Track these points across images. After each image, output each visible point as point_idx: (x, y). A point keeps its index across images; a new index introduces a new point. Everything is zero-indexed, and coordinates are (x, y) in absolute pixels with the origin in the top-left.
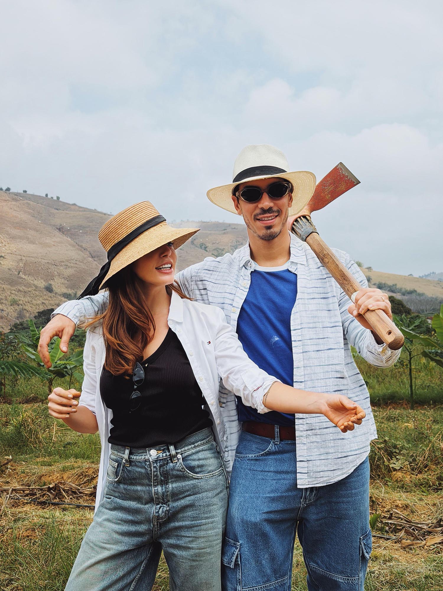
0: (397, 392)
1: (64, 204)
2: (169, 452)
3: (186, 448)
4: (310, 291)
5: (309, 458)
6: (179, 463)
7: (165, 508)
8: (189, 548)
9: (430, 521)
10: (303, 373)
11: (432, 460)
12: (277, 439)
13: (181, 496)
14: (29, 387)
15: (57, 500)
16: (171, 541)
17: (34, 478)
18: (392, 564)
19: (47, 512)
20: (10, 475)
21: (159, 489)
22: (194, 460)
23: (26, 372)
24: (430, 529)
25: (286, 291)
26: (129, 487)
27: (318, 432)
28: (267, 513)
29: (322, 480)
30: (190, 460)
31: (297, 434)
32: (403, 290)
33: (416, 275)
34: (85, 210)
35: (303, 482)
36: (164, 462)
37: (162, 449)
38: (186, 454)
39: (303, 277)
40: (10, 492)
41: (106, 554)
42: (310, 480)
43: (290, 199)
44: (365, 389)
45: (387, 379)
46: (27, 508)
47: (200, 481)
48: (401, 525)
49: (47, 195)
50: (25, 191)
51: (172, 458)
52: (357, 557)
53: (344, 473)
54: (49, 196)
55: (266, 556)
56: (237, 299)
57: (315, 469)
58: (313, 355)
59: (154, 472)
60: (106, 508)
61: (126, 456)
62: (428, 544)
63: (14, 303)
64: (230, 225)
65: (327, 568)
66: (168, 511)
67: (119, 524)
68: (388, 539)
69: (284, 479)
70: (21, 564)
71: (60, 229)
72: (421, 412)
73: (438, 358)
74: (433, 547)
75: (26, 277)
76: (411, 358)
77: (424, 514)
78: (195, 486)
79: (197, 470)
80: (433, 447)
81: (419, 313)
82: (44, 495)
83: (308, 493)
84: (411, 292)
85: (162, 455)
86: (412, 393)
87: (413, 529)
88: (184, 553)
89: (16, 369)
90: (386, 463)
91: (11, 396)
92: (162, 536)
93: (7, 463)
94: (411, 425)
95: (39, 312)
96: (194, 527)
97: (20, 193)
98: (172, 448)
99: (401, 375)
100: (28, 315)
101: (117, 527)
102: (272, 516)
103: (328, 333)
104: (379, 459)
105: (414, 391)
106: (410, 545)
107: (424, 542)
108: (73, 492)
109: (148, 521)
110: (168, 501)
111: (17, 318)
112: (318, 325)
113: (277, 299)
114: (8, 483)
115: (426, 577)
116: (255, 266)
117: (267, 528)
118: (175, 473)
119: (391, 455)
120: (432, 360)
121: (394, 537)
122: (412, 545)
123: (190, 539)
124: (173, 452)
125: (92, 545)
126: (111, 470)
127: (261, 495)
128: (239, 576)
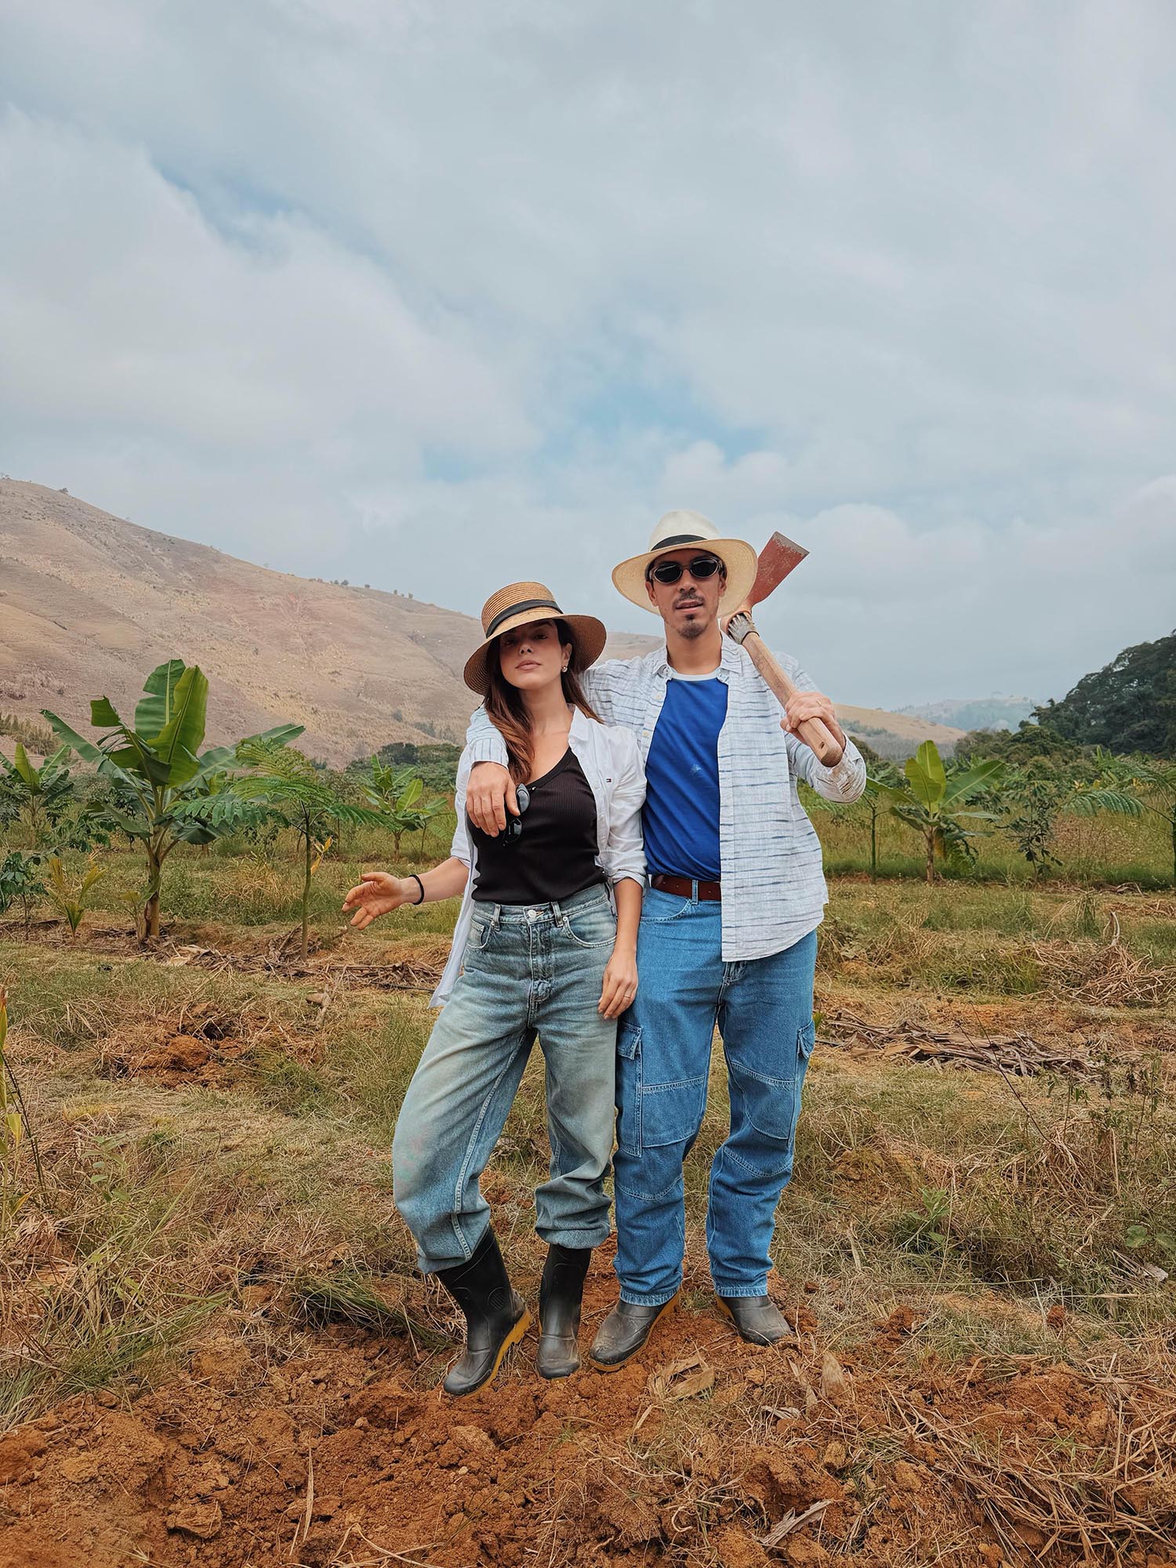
0: (854, 861)
1: (419, 604)
2: (553, 912)
3: (574, 909)
4: (744, 707)
5: (738, 924)
6: (565, 928)
7: (547, 985)
8: (576, 1035)
9: (891, 1026)
10: (732, 814)
11: (896, 948)
12: (695, 898)
13: (567, 970)
14: (369, 842)
15: (404, 984)
16: (552, 1027)
17: (375, 955)
18: (837, 1076)
19: (392, 997)
20: (344, 951)
21: (539, 960)
22: (584, 924)
23: (368, 819)
24: (891, 1035)
25: (712, 706)
26: (499, 957)
27: (751, 890)
28: (679, 991)
29: (754, 951)
30: (579, 924)
31: (723, 892)
32: (869, 729)
33: (887, 710)
34: (447, 613)
35: (730, 955)
36: (547, 926)
37: (543, 908)
38: (574, 916)
39: (735, 688)
40: (344, 971)
41: (467, 1043)
42: (739, 952)
43: (723, 586)
44: (815, 838)
45: (842, 845)
46: (366, 991)
47: (592, 950)
48: (852, 1029)
49: (396, 592)
50: (368, 586)
51: (556, 921)
52: (793, 1054)
53: (784, 944)
54: (399, 594)
55: (676, 1047)
56: (648, 718)
57: (746, 937)
58: (746, 790)
59: (533, 938)
60: (468, 984)
61: (496, 917)
62: (887, 1054)
63: (352, 733)
64: (637, 637)
65: (753, 1066)
66: (550, 988)
67: (485, 1005)
68: (834, 1045)
69: (702, 950)
70: (357, 1059)
71: (413, 638)
72: (885, 889)
73: (911, 817)
74: (894, 1057)
75: (367, 700)
76: (875, 817)
77: (884, 1015)
78: (585, 958)
79: (588, 937)
80: (899, 931)
81: (889, 759)
82: (387, 976)
83: (732, 969)
84: (878, 733)
85: (543, 917)
86: (874, 863)
87: (868, 1034)
88: (569, 1042)
89: (355, 815)
90: (836, 950)
91: (347, 852)
92: (539, 1021)
93: (341, 935)
94: (871, 904)
95: (383, 747)
96: (583, 1009)
97: (361, 589)
98: (556, 908)
99: (860, 839)
100: (369, 750)
101: (481, 1009)
102: (685, 997)
103: (768, 762)
104: (826, 945)
105: (877, 862)
106: (863, 1054)
107: (882, 1051)
108: (425, 973)
109: (523, 1001)
110: (551, 976)
111: (356, 754)
112: (754, 752)
113: (702, 719)
114: (341, 959)
115: (883, 1094)
116: (672, 673)
117: (679, 1012)
118: (560, 940)
119: (842, 940)
120: (904, 819)
121: (843, 1044)
122: (866, 1054)
123: (578, 1024)
124: (558, 913)
125: (448, 1030)
126: (474, 934)
127: (671, 969)
128: (639, 1070)
